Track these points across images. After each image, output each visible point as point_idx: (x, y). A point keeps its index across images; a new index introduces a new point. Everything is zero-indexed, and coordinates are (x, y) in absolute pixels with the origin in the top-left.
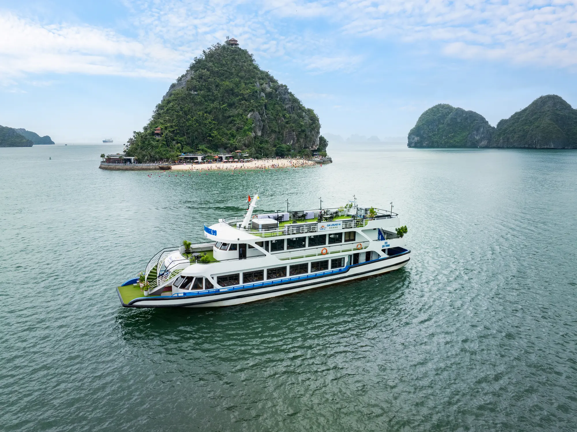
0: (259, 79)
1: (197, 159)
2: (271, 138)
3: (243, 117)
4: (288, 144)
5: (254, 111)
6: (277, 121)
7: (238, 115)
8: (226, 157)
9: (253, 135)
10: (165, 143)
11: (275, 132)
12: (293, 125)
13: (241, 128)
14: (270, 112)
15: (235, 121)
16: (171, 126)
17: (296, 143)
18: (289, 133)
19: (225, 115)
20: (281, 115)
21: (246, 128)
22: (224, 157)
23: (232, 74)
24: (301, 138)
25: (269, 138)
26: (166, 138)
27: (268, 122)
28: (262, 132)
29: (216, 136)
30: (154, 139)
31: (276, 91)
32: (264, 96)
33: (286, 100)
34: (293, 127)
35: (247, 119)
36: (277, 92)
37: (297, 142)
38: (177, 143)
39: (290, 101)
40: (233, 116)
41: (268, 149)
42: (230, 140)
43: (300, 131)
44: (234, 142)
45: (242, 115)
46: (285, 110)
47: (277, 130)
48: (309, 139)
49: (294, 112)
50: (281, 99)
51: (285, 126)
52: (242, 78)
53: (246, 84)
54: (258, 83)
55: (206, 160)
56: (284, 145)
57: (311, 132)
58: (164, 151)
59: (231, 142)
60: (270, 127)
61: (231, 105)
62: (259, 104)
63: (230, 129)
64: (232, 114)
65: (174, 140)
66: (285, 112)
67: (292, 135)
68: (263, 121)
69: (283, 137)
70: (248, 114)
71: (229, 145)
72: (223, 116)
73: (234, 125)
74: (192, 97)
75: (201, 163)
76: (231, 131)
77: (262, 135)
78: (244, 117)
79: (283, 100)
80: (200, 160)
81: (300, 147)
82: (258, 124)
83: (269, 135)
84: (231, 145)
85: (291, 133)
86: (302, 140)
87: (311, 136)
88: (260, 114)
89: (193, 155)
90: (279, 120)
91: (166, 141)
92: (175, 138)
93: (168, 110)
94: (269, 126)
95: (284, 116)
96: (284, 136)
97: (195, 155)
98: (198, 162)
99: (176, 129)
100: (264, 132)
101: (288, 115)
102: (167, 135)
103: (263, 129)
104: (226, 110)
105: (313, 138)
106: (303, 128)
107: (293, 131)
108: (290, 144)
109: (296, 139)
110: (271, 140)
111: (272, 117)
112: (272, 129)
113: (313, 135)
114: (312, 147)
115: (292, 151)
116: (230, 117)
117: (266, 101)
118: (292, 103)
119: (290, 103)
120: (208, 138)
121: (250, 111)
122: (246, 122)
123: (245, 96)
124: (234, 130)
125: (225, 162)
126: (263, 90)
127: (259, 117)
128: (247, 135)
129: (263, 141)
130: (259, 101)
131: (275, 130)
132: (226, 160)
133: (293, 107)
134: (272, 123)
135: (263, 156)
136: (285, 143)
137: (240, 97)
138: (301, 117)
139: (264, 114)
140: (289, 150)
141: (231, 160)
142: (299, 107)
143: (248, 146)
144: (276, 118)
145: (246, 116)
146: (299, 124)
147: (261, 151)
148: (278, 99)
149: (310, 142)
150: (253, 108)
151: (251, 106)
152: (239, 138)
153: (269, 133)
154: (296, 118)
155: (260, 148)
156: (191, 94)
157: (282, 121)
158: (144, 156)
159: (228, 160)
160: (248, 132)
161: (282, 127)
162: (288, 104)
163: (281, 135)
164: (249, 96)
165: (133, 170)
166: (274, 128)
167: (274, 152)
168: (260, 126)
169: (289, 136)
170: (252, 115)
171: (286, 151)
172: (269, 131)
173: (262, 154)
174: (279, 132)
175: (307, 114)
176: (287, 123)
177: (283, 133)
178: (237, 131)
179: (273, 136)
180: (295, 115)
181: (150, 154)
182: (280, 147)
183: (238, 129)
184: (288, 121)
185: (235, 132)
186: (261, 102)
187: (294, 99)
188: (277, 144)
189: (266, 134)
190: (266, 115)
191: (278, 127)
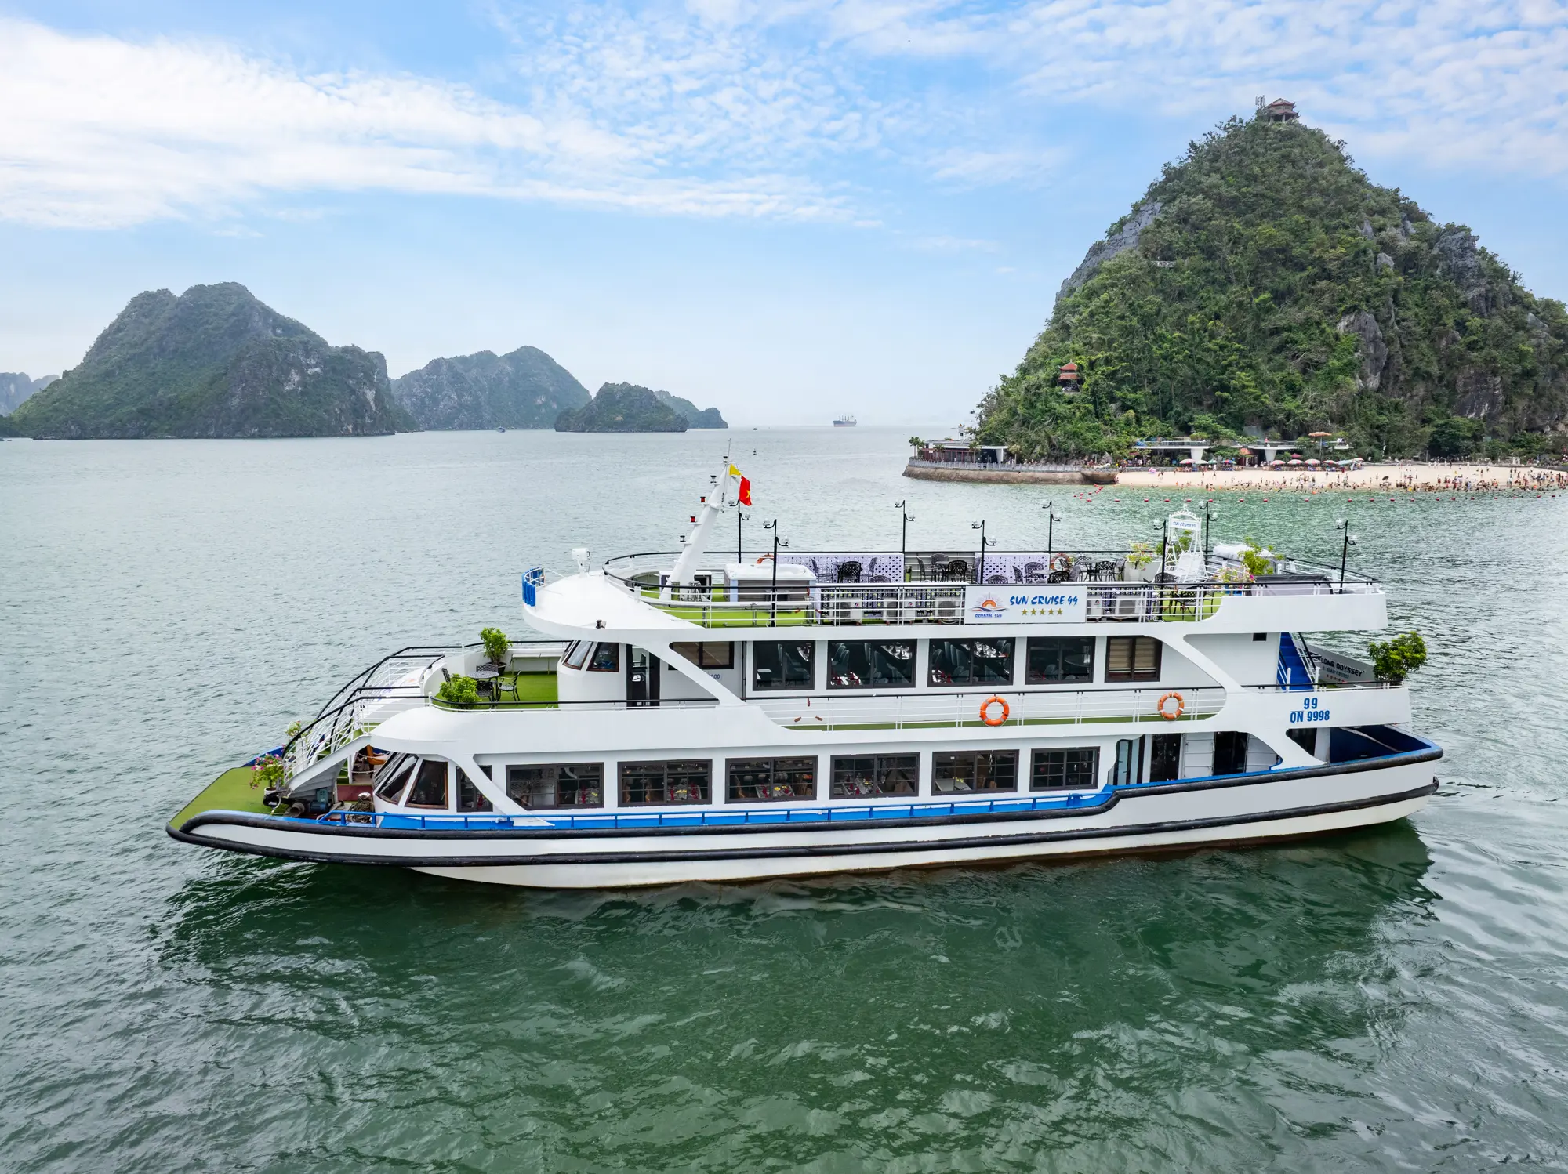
0: (1372, 212)
1: (1188, 454)
2: (1411, 397)
3: (1323, 331)
4: (1473, 415)
5: (1360, 312)
6: (1433, 341)
7: (1307, 325)
8: (1279, 452)
9: (1355, 384)
10: (1091, 407)
11: (1427, 377)
12: (1495, 353)
13: (1317, 366)
14: (1410, 314)
15: (1294, 342)
16: (1107, 358)
17: (1500, 414)
18: (1478, 382)
19: (1263, 325)
20: (1450, 322)
21: (1334, 362)
22: (1270, 450)
23: (1279, 203)
24: (1522, 395)
25: (1404, 395)
26: (1093, 393)
27: (1402, 346)
28: (1382, 376)
29: (1244, 387)
30: (1059, 396)
31: (1431, 247)
32: (1392, 264)
33: (1469, 275)
34: (1494, 360)
35: (1337, 337)
36: (1435, 252)
37: (1505, 411)
38: (1124, 408)
39: (1481, 275)
40: (1289, 329)
41: (1400, 430)
42: (1282, 401)
43: (1515, 374)
44: (1297, 407)
45: (1318, 324)
46: (1464, 305)
47: (1434, 370)
49: (1494, 311)
50: (1448, 270)
51: (1461, 358)
52: (1313, 213)
53: (1327, 229)
54: (1368, 228)
55: (1216, 459)
56: (1457, 419)
58: (1090, 429)
59: (1290, 404)
60: (1408, 362)
61: (1279, 297)
62: (1377, 289)
63: (1281, 368)
64: (1284, 322)
65: (1113, 400)
66: (1464, 311)
67: (1488, 388)
68: (1389, 342)
69: (1454, 391)
70: (1340, 321)
71: (1281, 417)
72: (1256, 328)
73: (1295, 357)
74: (1158, 275)
75: (1201, 468)
76: (1284, 374)
77: (1383, 386)
78: (1328, 330)
79: (1456, 275)
80: (1197, 458)
81: (1516, 428)
82: (1372, 351)
83: (1405, 388)
84: (1289, 416)
85: (1486, 381)
86: (1521, 404)
87: (1554, 391)
88: (1378, 321)
89: (1170, 444)
90: (1441, 337)
91: (1094, 403)
92: (1118, 394)
93: (1092, 315)
94: (1404, 358)
95: (1461, 326)
96: (1460, 390)
97: (1175, 444)
98: (1190, 465)
99: (1122, 369)
100: (1388, 378)
101: (1475, 322)
102: (1096, 383)
103: (1385, 368)
104: (1269, 310)
106: (1528, 364)
107: (1495, 373)
108: (1478, 414)
109: (1501, 398)
110: (1410, 403)
111: (1419, 330)
112: (1417, 368)
114: (1554, 429)
115: (1488, 439)
116: (1276, 331)
117: (1401, 278)
118: (1490, 283)
119: (1484, 281)
120: (1218, 393)
121: (1347, 312)
122: (1331, 345)
123: (1329, 266)
124: (1294, 371)
125: (1276, 467)
126: (1386, 247)
127: (1374, 328)
128: (1338, 387)
129: (1385, 405)
130: (1376, 280)
131: (1428, 373)
132: (1278, 462)
133: (1490, 295)
134: (1417, 347)
135: (1386, 452)
136: (1461, 412)
137: (1311, 270)
138: (1520, 326)
139: (1393, 319)
140: (1476, 438)
141: (1294, 462)
142: (1515, 295)
143: (1341, 420)
144: (1430, 332)
145: (1334, 325)
146: (1516, 350)
147: (1378, 438)
148: (1438, 272)
149: (1549, 410)
150: (1356, 303)
151: (1352, 296)
152: (1312, 395)
153: (1407, 381)
154: (1505, 331)
155: (1378, 427)
156: (1154, 269)
157: (1454, 340)
158: (1031, 445)
159: (1285, 460)
160: (1340, 377)
161: (1451, 362)
162: (1475, 286)
163: (1447, 386)
164: (1343, 264)
165: (1007, 482)
166: (1422, 365)
167: (1425, 443)
168: (1377, 359)
169: (1476, 390)
170: (1353, 322)
171: (1465, 438)
172: (1404, 374)
173: (1381, 448)
174: (1441, 379)
175: (1542, 318)
176: (1471, 346)
177: (1455, 379)
178: (1304, 372)
179: (1420, 389)
180: (1498, 321)
181: (1049, 438)
182: (1445, 425)
183: (1307, 367)
184: (1475, 342)
185: (1298, 377)
186: (1382, 282)
187: (1496, 270)
188: (1432, 416)
189: (1395, 383)
190: (1398, 323)
191: (1439, 361)
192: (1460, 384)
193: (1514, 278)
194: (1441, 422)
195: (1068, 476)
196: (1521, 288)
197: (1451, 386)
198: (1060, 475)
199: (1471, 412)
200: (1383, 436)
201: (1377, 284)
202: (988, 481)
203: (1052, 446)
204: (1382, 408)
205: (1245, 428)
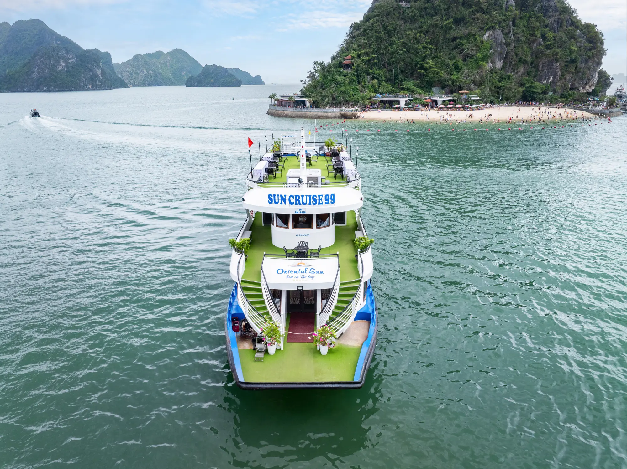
1: (398, 102)
2: (517, 73)
3: (476, 39)
4: (545, 82)
5: (495, 29)
6: (530, 44)
7: (468, 36)
8: (444, 101)
9: (488, 66)
10: (355, 78)
11: (525, 62)
12: (558, 50)
13: (471, 56)
14: (520, 30)
15: (462, 45)
16: (367, 53)
17: (558, 81)
18: (548, 65)
19: (448, 36)
20: (539, 35)
21: (480, 55)
22: (440, 100)
24: (569, 72)
25: (514, 71)
26: (357, 71)
27: (515, 47)
28: (503, 62)
29: (430, 67)
30: (341, 72)
32: (514, 5)
33: (551, 10)
34: (557, 54)
35: (482, 42)
37: (561, 79)
38: (373, 78)
39: (556, 10)
40: (460, 38)
41: (510, 89)
42: (452, 74)
43: (567, 62)
44: (458, 78)
45: (474, 35)
46: (547, 26)
47: (529, 59)
48: (580, 74)
49: (561, 29)
51: (542, 53)
55: (411, 106)
56: (537, 84)
57: (586, 61)
58: (353, 90)
59: (454, 77)
60: (517, 55)
61: (458, 21)
62: (505, 18)
63: (454, 57)
64: (458, 34)
65: (368, 74)
66: (547, 29)
67: (553, 68)
68: (508, 44)
69: (537, 70)
70: (485, 34)
71: (450, 83)
72: (445, 37)
73: (461, 52)
74: (401, 11)
75: (403, 109)
76: (454, 61)
77: (504, 67)
78: (478, 38)
80: (402, 104)
81: (565, 88)
82: (499, 49)
83: (514, 68)
84: (453, 82)
85: (552, 65)
86: (568, 76)
87: (585, 70)
88: (503, 34)
89: (393, 97)
90: (534, 42)
91: (357, 76)
92: (371, 71)
93: (365, 30)
94: (515, 53)
95: (544, 37)
96: (540, 69)
97: (395, 97)
98: (399, 108)
99: (374, 59)
100: (506, 63)
101: (550, 35)
102: (358, 66)
103: (505, 58)
104: (451, 28)
105: (588, 72)
106: (573, 56)
107: (557, 61)
108: (547, 82)
109: (559, 73)
110: (517, 76)
111: (523, 39)
112: (521, 58)
113: (589, 68)
114: (584, 88)
115: (550, 93)
116: (455, 39)
117: (517, 12)
118: (560, 15)
119: (557, 14)
120: (419, 71)
121: (488, 29)
122: (479, 46)
123: (483, 6)
124: (459, 59)
125: (441, 109)
127: (501, 38)
128: (479, 67)
129: (504, 76)
130: (505, 13)
131: (525, 60)
132: (442, 106)
133: (560, 21)
134: (522, 48)
135: (502, 100)
136: (540, 80)
137: (474, 8)
138: (572, 37)
139: (512, 33)
140: (545, 93)
141: (450, 106)
142: (572, 21)
143: (479, 84)
144: (529, 40)
145: (481, 36)
146: (569, 49)
147: (498, 93)
148: (536, 9)
149: (582, 79)
150: (493, 25)
151: (491, 21)
152: (466, 71)
153: (515, 64)
154: (564, 39)
155: (498, 88)
157: (540, 44)
158: (324, 97)
159: (446, 105)
160: (481, 62)
161: (537, 55)
162: (553, 16)
163: (535, 67)
164: (490, 5)
165: (305, 117)
166: (523, 57)
167: (520, 96)
168: (501, 53)
169: (548, 69)
170: (491, 35)
171: (539, 93)
172: (514, 61)
173: (499, 98)
174: (532, 63)
175: (583, 33)
176: (548, 47)
177: (539, 64)
178: (465, 60)
179: (521, 69)
180: (562, 34)
181: (332, 94)
182: (530, 87)
183: (466, 58)
184: (549, 45)
185: (460, 62)
186: (507, 14)
187: (564, 8)
188: (526, 82)
189: (510, 66)
190: (514, 35)
191: (532, 55)
192: (541, 66)
193: (573, 12)
194: (528, 85)
195: (333, 114)
196: (575, 18)
197: (536, 67)
198: (330, 114)
199: (544, 80)
200: (501, 92)
201: (505, 15)
202: (297, 117)
203: (333, 98)
204: (502, 78)
205: (433, 89)
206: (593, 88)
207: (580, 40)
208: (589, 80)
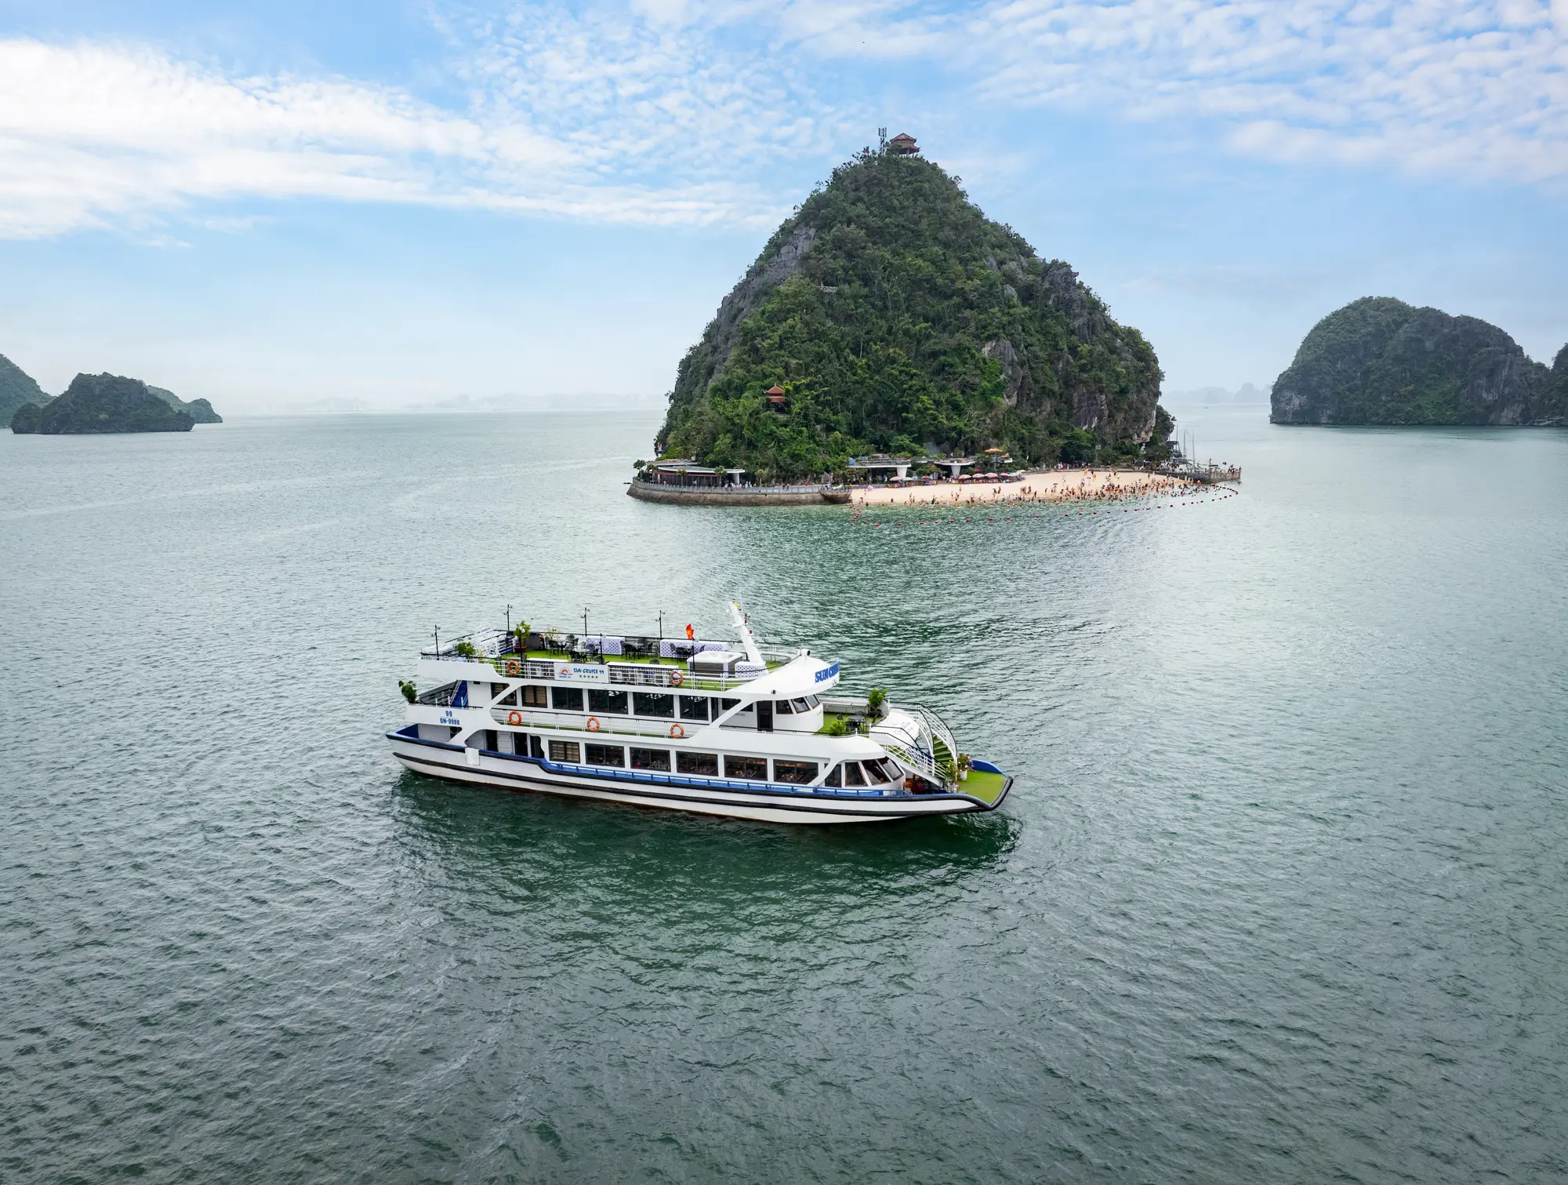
0: (993, 247)
1: (894, 472)
2: (1040, 413)
3: (973, 356)
4: (1087, 427)
5: (999, 338)
6: (1053, 364)
7: (959, 350)
8: (962, 467)
9: (1004, 402)
11: (1051, 394)
12: (1102, 375)
13: (973, 387)
14: (1035, 340)
15: (951, 365)
16: (808, 383)
18: (1089, 398)
19: (922, 349)
20: (1065, 348)
21: (986, 385)
22: (956, 465)
23: (918, 235)
24: (1119, 410)
25: (1035, 410)
27: (1031, 368)
28: (1019, 395)
29: (926, 408)
31: (1043, 281)
32: (1015, 295)
33: (1075, 306)
34: (1100, 380)
35: (984, 360)
36: (1046, 285)
37: (1109, 423)
38: (832, 429)
39: (1083, 307)
40: (945, 353)
41: (1043, 442)
42: (953, 420)
43: (1115, 393)
44: (965, 426)
45: (968, 349)
47: (1056, 388)
48: (1133, 413)
49: (1095, 338)
50: (1058, 302)
51: (1075, 379)
52: (946, 245)
53: (961, 261)
54: (992, 260)
55: (921, 474)
56: (1077, 430)
57: (1139, 392)
59: (958, 423)
60: (1036, 381)
62: (1009, 319)
63: (945, 389)
64: (941, 347)
65: (818, 421)
66: (1074, 338)
67: (1097, 404)
68: (1022, 364)
69: (1071, 407)
70: (984, 347)
71: (953, 434)
72: (918, 352)
73: (953, 379)
74: (827, 301)
75: (907, 484)
76: (948, 395)
77: (1020, 404)
78: (976, 354)
79: (1067, 305)
80: (902, 475)
82: (1011, 373)
83: (1036, 404)
84: (960, 433)
85: (1095, 398)
86: (1120, 417)
87: (1139, 404)
88: (1013, 346)
89: (881, 463)
90: (1058, 359)
92: (821, 416)
94: (1034, 379)
95: (1073, 350)
96: (1075, 406)
97: (884, 463)
98: (897, 482)
99: (825, 393)
100: (1023, 397)
101: (1084, 348)
103: (1021, 387)
105: (1144, 409)
106: (1123, 383)
107: (1101, 392)
108: (1090, 426)
109: (1107, 413)
110: (1040, 417)
111: (1042, 354)
112: (1043, 387)
113: (1145, 404)
114: (1138, 435)
115: (1100, 448)
116: (934, 355)
117: (1024, 308)
118: (1089, 314)
119: (1085, 312)
120: (904, 414)
121: (989, 338)
122: (981, 367)
123: (970, 297)
124: (955, 392)
125: (962, 481)
126: (1010, 279)
127: (1012, 355)
128: (992, 406)
130: (1006, 311)
131: (1051, 390)
132: (966, 476)
133: (1090, 323)
134: (1042, 368)
136: (1079, 424)
137: (956, 299)
138: (1113, 351)
139: (1023, 345)
140: (1092, 447)
141: (978, 476)
142: (1105, 323)
144: (1050, 356)
145: (981, 350)
146: (1113, 371)
148: (1050, 302)
149: (1136, 420)
150: (995, 330)
151: (992, 324)
152: (975, 414)
153: (1036, 398)
154: (1104, 355)
155: (1021, 440)
156: (822, 294)
157: (1068, 362)
159: (969, 474)
160: (993, 397)
161: (1068, 382)
162: (1081, 316)
163: (1065, 403)
164: (981, 295)
165: (756, 504)
166: (1047, 385)
167: (1058, 453)
168: (1015, 380)
169: (1088, 406)
170: (995, 348)
171: (1085, 447)
172: (1034, 392)
173: (1025, 459)
174: (1061, 396)
175: (1126, 345)
176: (1083, 368)
177: (1072, 396)
178: (964, 393)
180: (1099, 347)
182: (1070, 436)
183: (966, 387)
184: (1085, 365)
185: (959, 398)
186: (1011, 311)
188: (1059, 429)
189: (1028, 401)
190: (1026, 347)
191: (1059, 381)
192: (1076, 400)
193: (1105, 309)
194: (1067, 434)
195: (810, 497)
196: (1110, 317)
197: (1068, 402)
198: (803, 497)
199: (1086, 424)
201: (1008, 314)
202: (737, 503)
204: (1022, 423)
205: (925, 445)
206: (1151, 434)
207: (1124, 355)
208: (1146, 421)
